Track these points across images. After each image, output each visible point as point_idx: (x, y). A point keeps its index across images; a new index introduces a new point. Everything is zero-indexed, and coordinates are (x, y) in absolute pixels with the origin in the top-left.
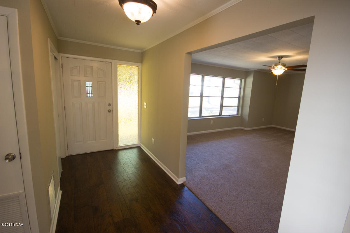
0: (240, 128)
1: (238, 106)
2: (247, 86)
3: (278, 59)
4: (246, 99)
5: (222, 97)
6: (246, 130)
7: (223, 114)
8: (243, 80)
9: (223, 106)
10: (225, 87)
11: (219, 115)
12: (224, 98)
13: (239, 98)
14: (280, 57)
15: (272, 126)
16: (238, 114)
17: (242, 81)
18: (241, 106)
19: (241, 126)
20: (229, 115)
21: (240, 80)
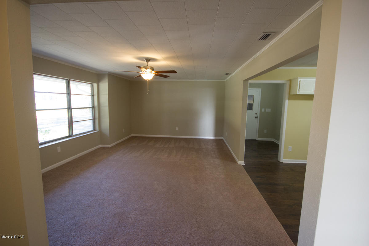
0: (100, 147)
1: (94, 119)
2: (101, 93)
3: (146, 61)
4: (102, 108)
5: (70, 109)
6: (108, 148)
7: (74, 134)
8: (95, 85)
9: (73, 121)
10: (71, 93)
11: (69, 136)
12: (73, 110)
13: (93, 107)
14: (148, 60)
15: (132, 135)
16: (94, 129)
17: (93, 85)
18: (96, 118)
19: (101, 144)
20: (84, 133)
21: (90, 84)
